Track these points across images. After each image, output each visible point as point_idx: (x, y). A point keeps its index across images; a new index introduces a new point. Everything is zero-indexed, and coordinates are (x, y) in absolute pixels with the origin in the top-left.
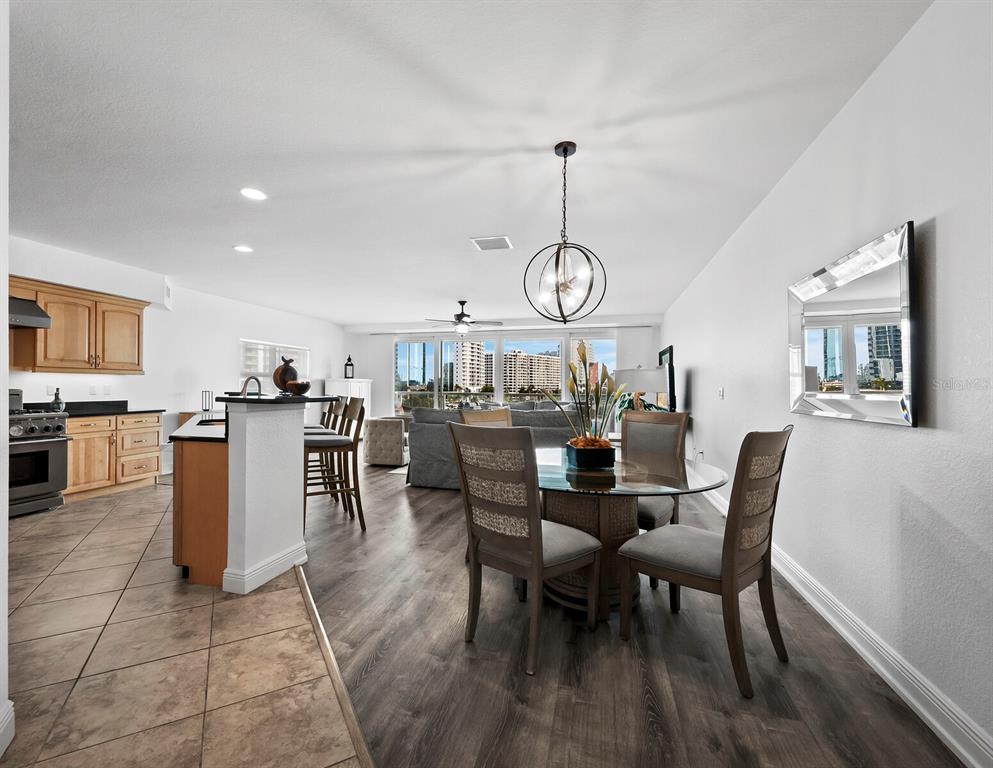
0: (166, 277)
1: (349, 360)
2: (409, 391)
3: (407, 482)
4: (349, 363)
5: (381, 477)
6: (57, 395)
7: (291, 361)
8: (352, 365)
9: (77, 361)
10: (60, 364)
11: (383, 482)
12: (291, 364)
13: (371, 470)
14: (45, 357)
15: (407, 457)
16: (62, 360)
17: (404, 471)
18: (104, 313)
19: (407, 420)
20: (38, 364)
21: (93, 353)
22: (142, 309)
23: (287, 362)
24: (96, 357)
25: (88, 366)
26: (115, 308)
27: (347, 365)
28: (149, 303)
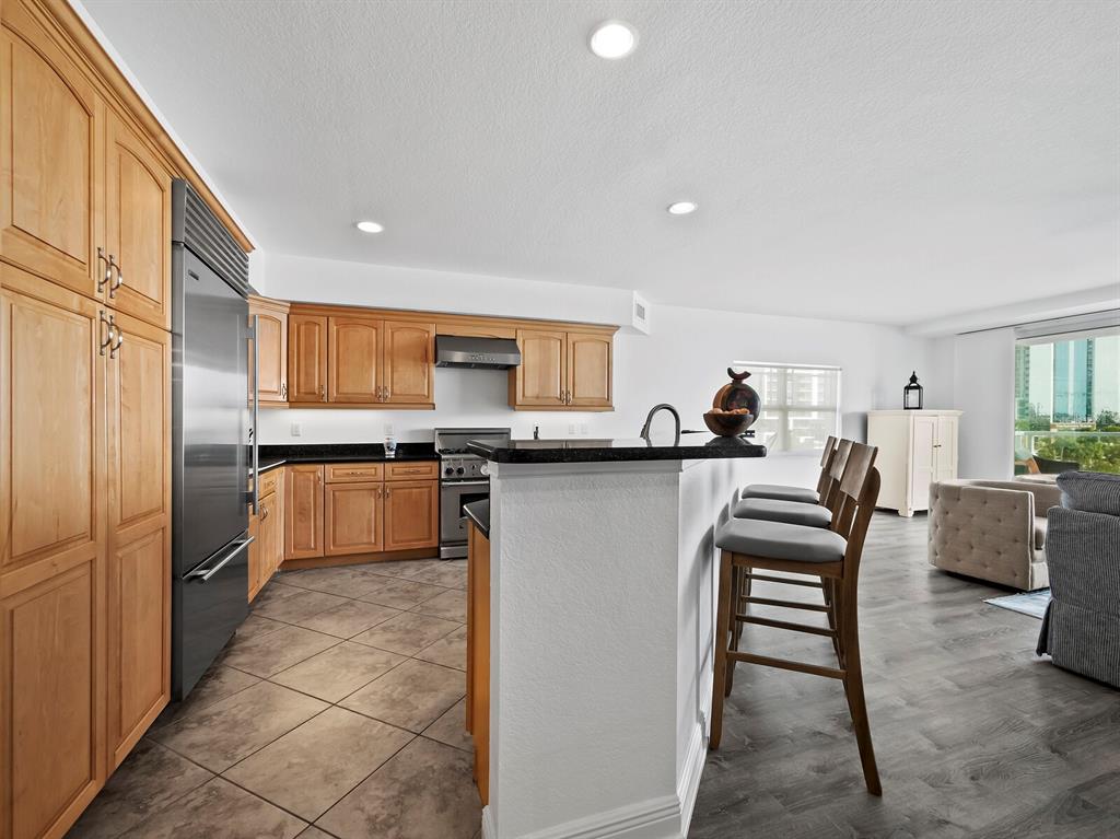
0: (635, 292)
1: (914, 379)
2: (1053, 430)
3: (1042, 649)
4: (913, 384)
5: (968, 610)
6: (536, 434)
7: (746, 375)
8: (918, 387)
9: (548, 398)
10: (537, 402)
11: (969, 627)
12: (745, 382)
13: (946, 583)
14: (524, 395)
15: (1040, 573)
16: (537, 397)
17: (1037, 606)
18: (574, 344)
19: (1042, 493)
20: (518, 403)
21: (564, 389)
22: (611, 335)
23: (738, 378)
24: (568, 392)
25: (559, 403)
26: (585, 337)
27: (908, 388)
28: (618, 327)
